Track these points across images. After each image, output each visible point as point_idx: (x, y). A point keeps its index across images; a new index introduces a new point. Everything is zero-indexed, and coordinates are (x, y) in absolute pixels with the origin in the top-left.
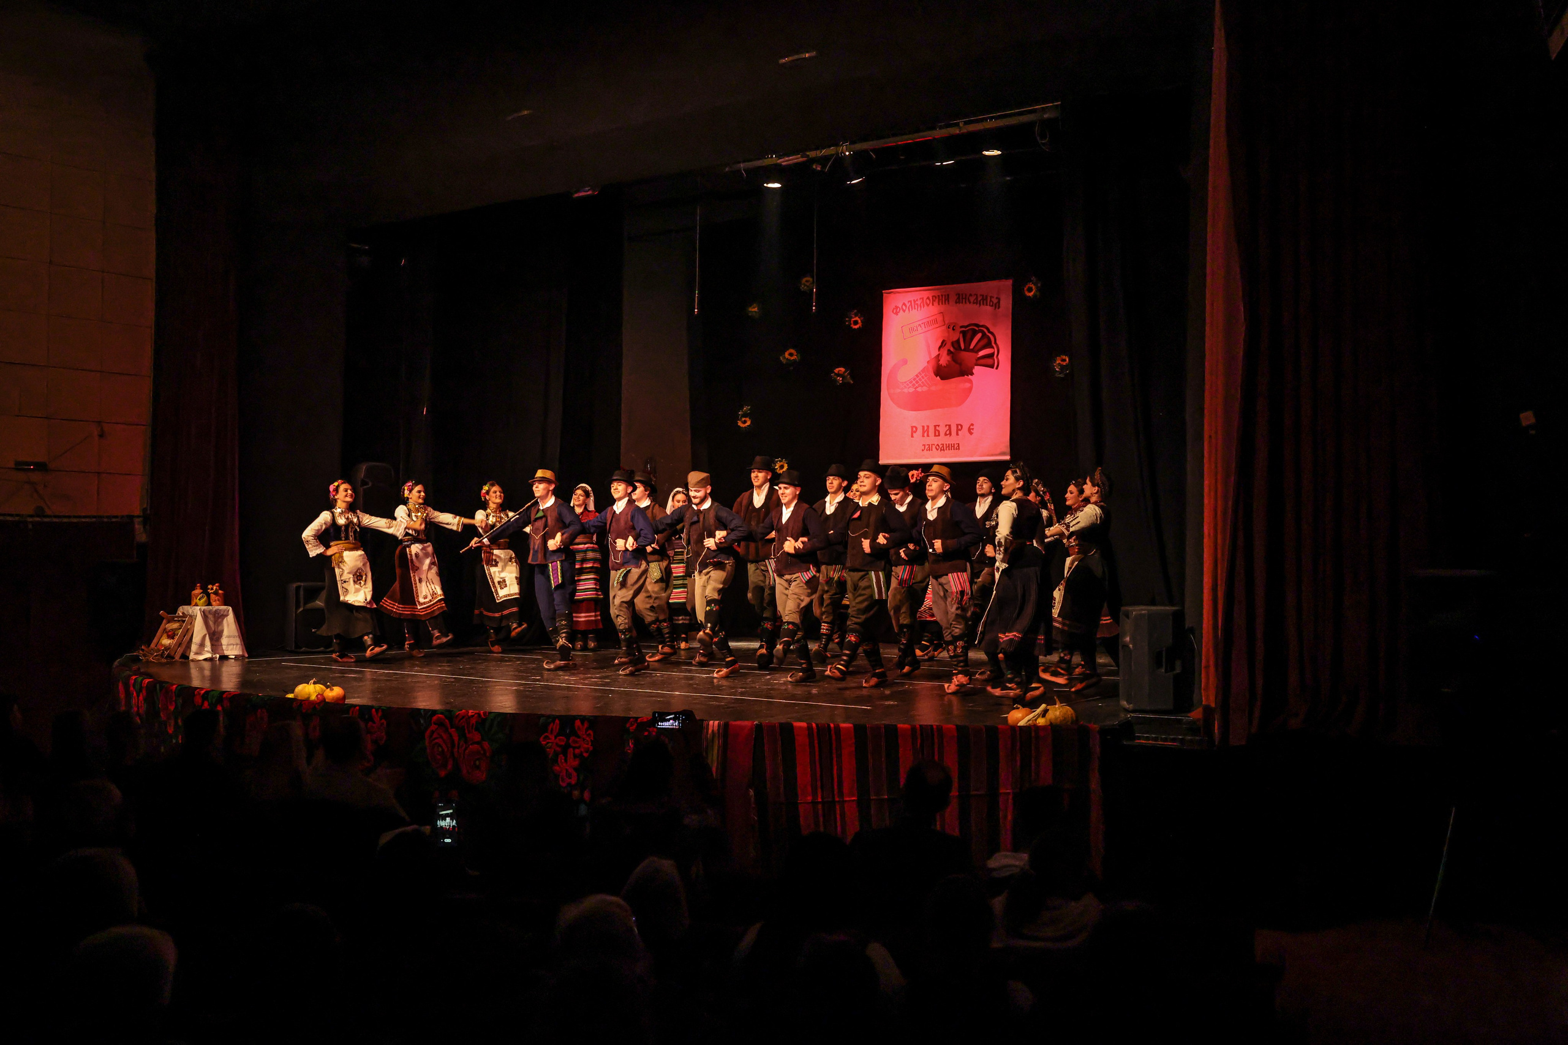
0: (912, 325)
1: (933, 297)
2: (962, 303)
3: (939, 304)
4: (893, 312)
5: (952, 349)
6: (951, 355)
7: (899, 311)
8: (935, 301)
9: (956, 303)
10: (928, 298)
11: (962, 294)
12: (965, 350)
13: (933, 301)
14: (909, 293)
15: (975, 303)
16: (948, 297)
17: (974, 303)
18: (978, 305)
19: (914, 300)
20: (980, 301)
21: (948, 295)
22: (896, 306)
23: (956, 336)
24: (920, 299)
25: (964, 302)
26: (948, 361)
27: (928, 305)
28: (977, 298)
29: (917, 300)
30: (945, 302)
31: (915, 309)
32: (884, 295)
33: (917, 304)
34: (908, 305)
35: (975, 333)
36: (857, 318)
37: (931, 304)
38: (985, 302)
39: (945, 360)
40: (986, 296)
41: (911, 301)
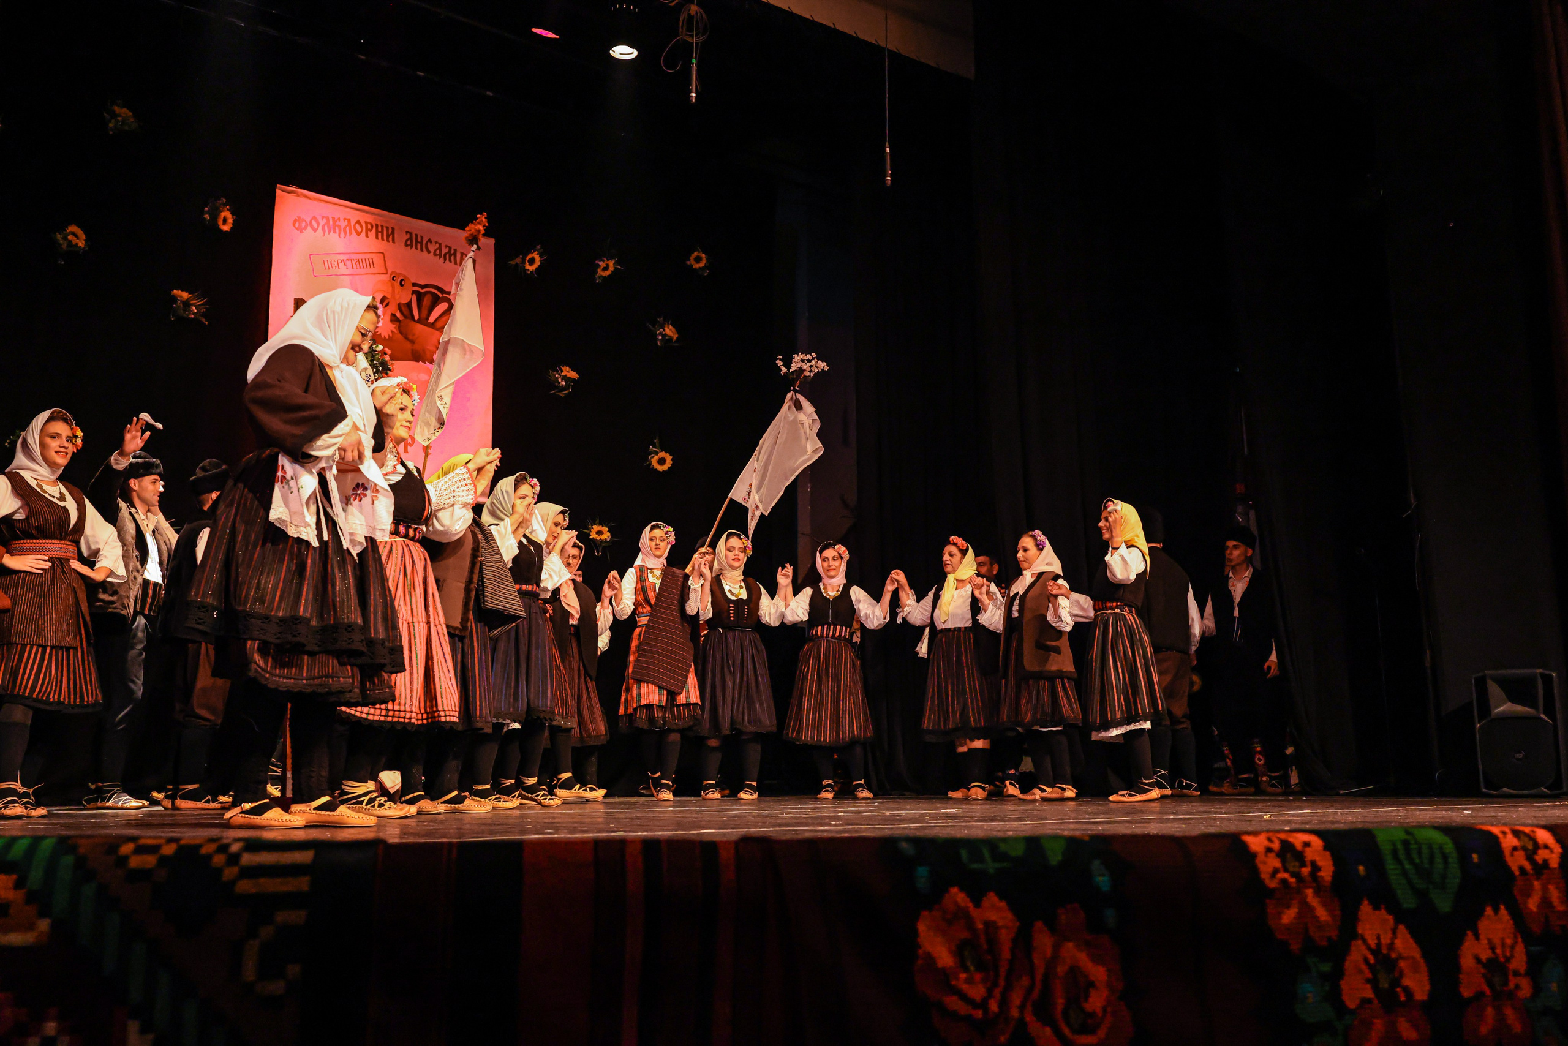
0: (329, 258)
1: (365, 222)
2: (416, 248)
3: (377, 238)
4: (294, 225)
5: (398, 315)
6: (398, 323)
7: (305, 228)
8: (371, 231)
9: (406, 245)
10: (358, 222)
11: (416, 235)
12: (419, 321)
13: (368, 231)
14: (326, 204)
15: (438, 254)
16: (393, 232)
17: (435, 254)
18: (442, 259)
19: (333, 218)
20: (445, 255)
21: (393, 229)
22: (299, 217)
23: (405, 296)
24: (345, 219)
25: (419, 245)
26: (392, 331)
27: (359, 234)
28: (440, 248)
29: (339, 219)
30: (388, 236)
31: (335, 232)
32: (278, 192)
33: (339, 227)
34: (322, 223)
35: (436, 301)
36: (226, 214)
37: (364, 233)
38: (452, 257)
39: (386, 328)
40: (455, 250)
41: (327, 218)
